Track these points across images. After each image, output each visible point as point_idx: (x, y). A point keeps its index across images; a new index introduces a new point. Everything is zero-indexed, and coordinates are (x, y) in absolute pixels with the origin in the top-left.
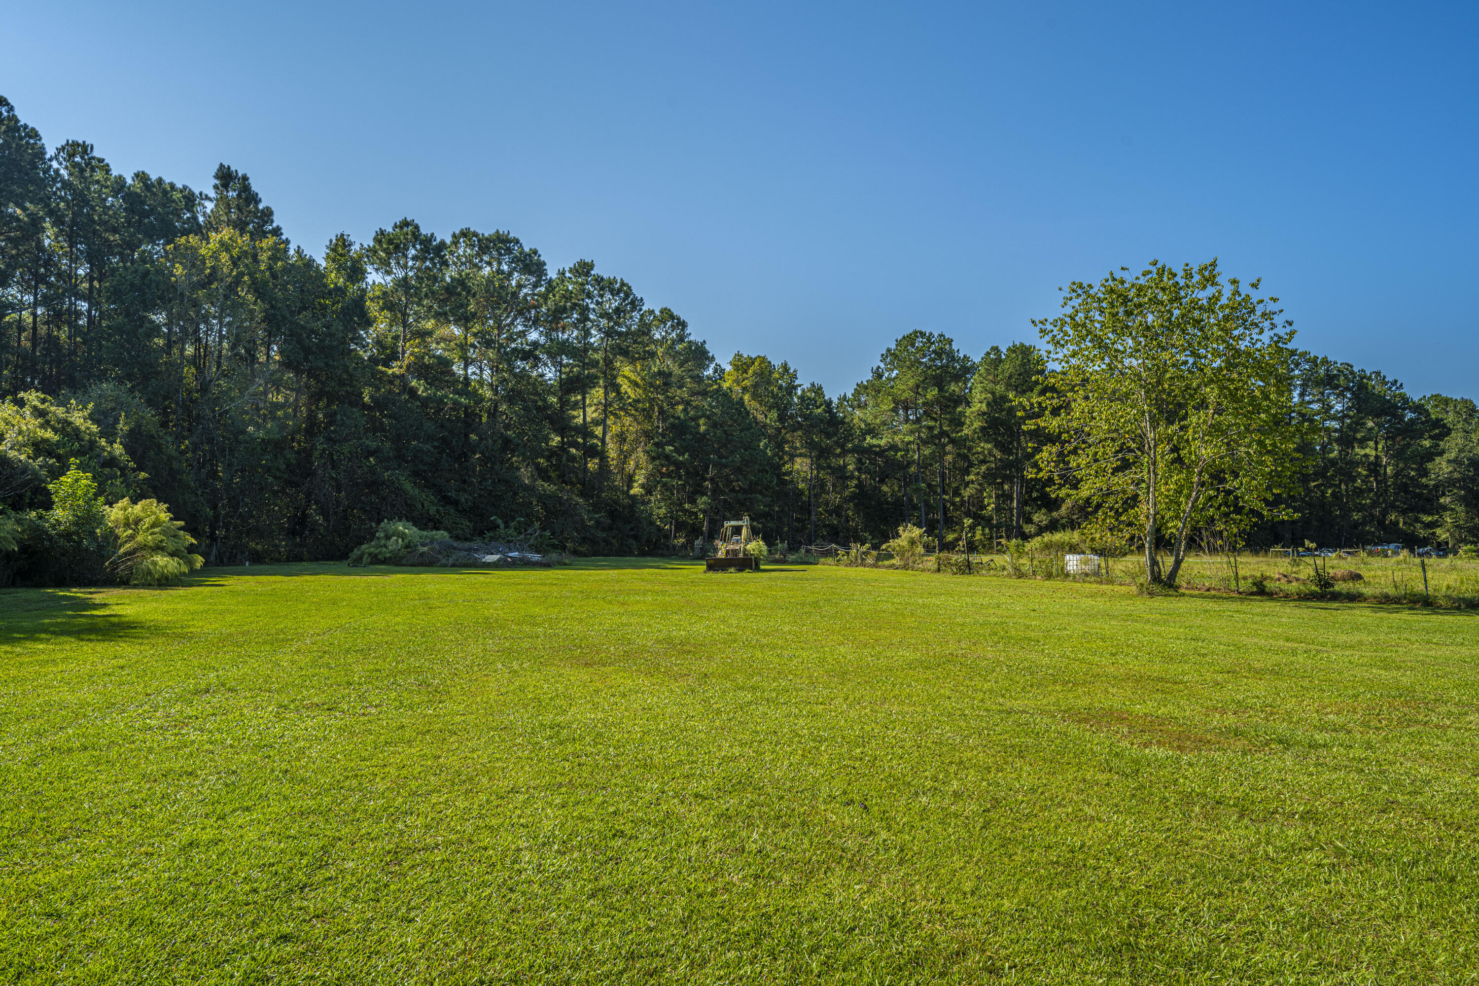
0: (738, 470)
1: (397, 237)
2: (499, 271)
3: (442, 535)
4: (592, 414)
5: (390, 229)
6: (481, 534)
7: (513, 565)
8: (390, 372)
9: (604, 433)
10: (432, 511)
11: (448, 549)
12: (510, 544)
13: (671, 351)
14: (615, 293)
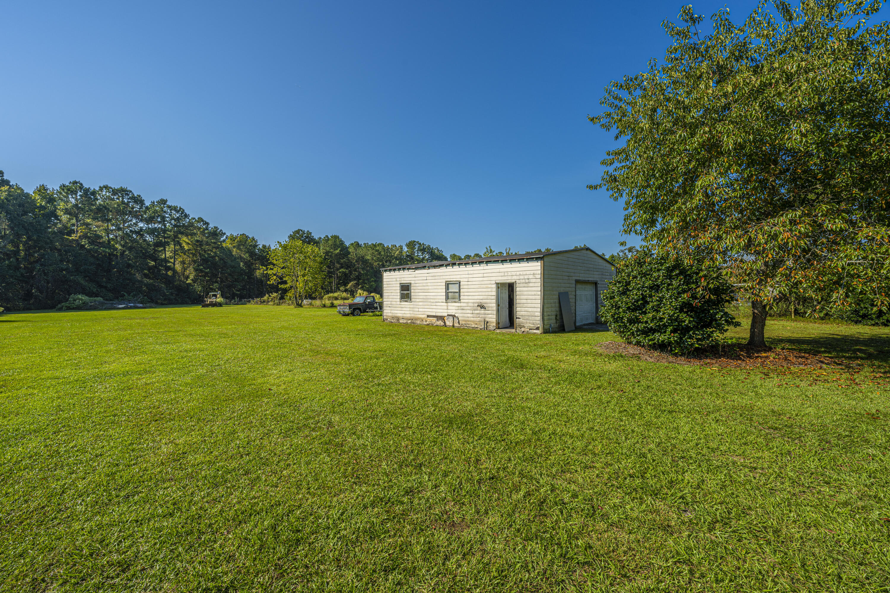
0: (230, 275)
1: (71, 188)
2: (123, 202)
3: (99, 299)
4: (168, 254)
5: (67, 184)
6: (117, 298)
7: (131, 308)
8: (71, 238)
9: (175, 261)
10: (95, 290)
11: (102, 304)
12: (130, 301)
13: (203, 233)
14: (178, 212)
